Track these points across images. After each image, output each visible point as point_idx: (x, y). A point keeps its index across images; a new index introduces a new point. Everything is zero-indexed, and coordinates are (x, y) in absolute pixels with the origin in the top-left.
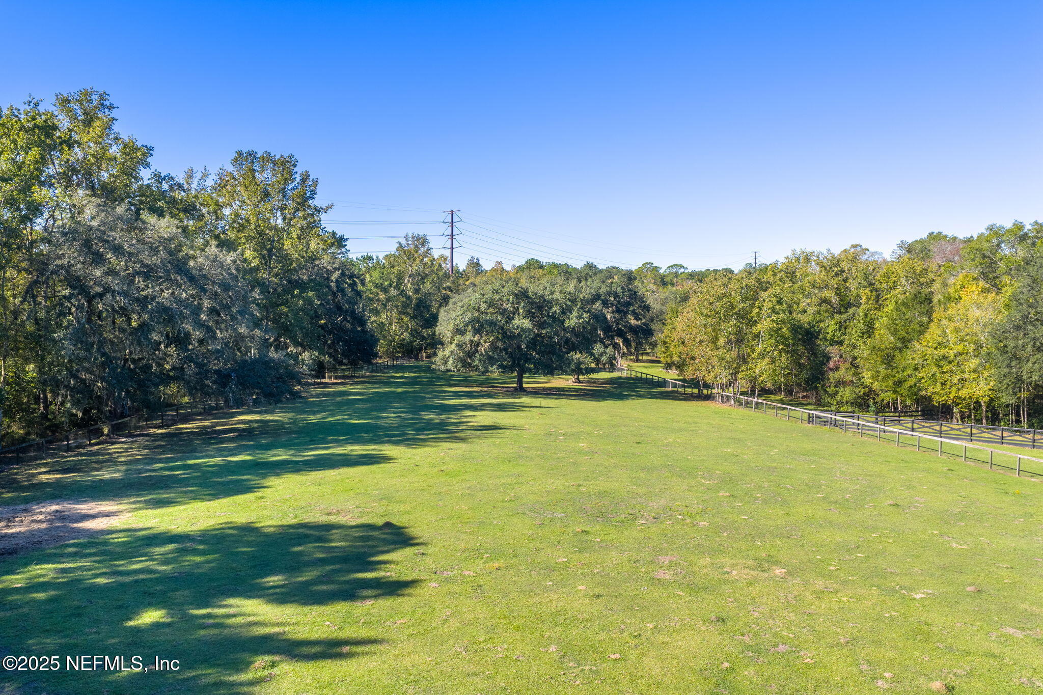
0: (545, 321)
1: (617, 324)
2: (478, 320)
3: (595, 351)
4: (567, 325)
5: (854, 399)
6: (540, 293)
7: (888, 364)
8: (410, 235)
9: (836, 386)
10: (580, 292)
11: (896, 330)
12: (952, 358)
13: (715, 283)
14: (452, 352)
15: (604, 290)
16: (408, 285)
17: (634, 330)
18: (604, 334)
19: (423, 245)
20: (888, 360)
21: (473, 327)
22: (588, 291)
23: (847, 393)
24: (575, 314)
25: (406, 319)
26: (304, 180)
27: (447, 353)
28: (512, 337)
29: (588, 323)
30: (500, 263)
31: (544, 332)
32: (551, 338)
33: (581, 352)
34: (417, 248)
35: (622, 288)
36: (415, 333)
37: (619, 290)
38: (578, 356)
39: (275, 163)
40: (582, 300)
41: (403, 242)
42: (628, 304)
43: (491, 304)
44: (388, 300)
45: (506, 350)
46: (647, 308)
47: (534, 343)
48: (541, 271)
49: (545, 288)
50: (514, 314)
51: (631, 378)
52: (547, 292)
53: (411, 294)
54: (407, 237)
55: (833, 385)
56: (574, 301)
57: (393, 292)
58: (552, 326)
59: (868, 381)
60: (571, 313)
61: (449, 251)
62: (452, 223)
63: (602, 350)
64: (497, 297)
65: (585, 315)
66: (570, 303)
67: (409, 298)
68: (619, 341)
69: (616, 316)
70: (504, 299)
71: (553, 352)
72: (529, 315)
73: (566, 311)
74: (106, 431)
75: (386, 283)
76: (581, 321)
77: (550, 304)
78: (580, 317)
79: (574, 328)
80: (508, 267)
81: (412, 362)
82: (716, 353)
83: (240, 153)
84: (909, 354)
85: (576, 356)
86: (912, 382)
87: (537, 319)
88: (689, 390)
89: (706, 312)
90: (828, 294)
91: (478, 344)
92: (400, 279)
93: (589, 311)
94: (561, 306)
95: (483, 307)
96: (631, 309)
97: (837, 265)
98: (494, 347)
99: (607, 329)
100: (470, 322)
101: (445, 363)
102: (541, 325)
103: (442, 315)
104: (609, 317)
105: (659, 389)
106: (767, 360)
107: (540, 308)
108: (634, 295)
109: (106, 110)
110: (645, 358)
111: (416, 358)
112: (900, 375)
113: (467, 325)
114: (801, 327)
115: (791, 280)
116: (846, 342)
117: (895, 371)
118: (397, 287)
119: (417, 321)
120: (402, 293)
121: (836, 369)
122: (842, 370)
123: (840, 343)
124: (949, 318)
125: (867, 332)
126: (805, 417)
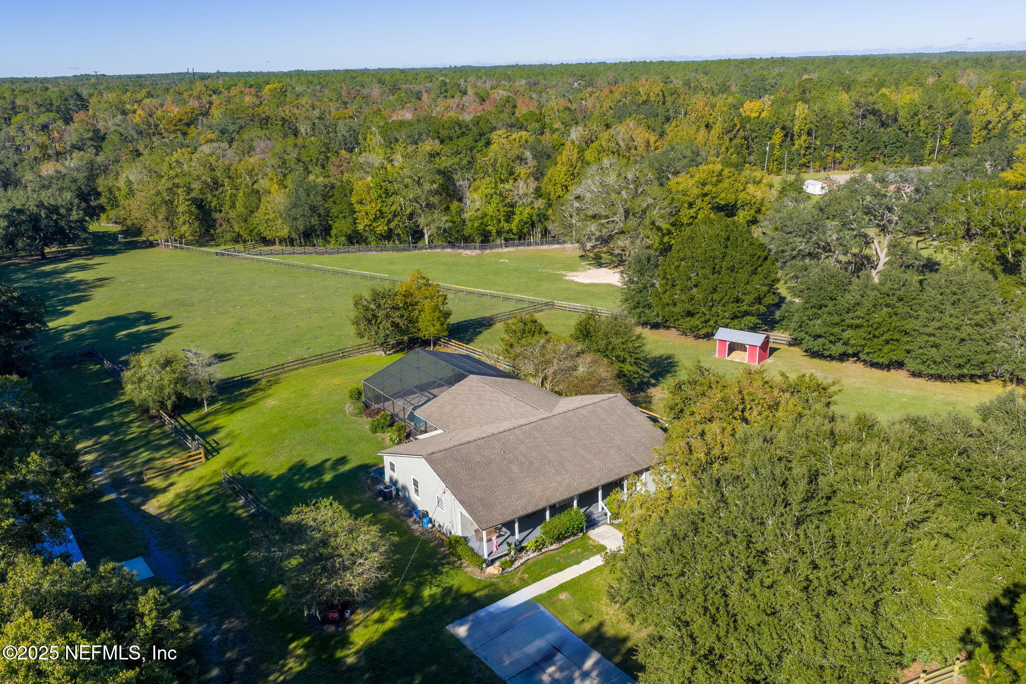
9: (222, 233)
11: (246, 207)
12: (271, 219)
84: (254, 218)
90: (204, 178)
112: (251, 227)
116: (224, 211)
117: (249, 225)
121: (221, 225)
122: (224, 226)
123: (221, 211)
124: (268, 202)
125: (234, 206)
126: (215, 254)
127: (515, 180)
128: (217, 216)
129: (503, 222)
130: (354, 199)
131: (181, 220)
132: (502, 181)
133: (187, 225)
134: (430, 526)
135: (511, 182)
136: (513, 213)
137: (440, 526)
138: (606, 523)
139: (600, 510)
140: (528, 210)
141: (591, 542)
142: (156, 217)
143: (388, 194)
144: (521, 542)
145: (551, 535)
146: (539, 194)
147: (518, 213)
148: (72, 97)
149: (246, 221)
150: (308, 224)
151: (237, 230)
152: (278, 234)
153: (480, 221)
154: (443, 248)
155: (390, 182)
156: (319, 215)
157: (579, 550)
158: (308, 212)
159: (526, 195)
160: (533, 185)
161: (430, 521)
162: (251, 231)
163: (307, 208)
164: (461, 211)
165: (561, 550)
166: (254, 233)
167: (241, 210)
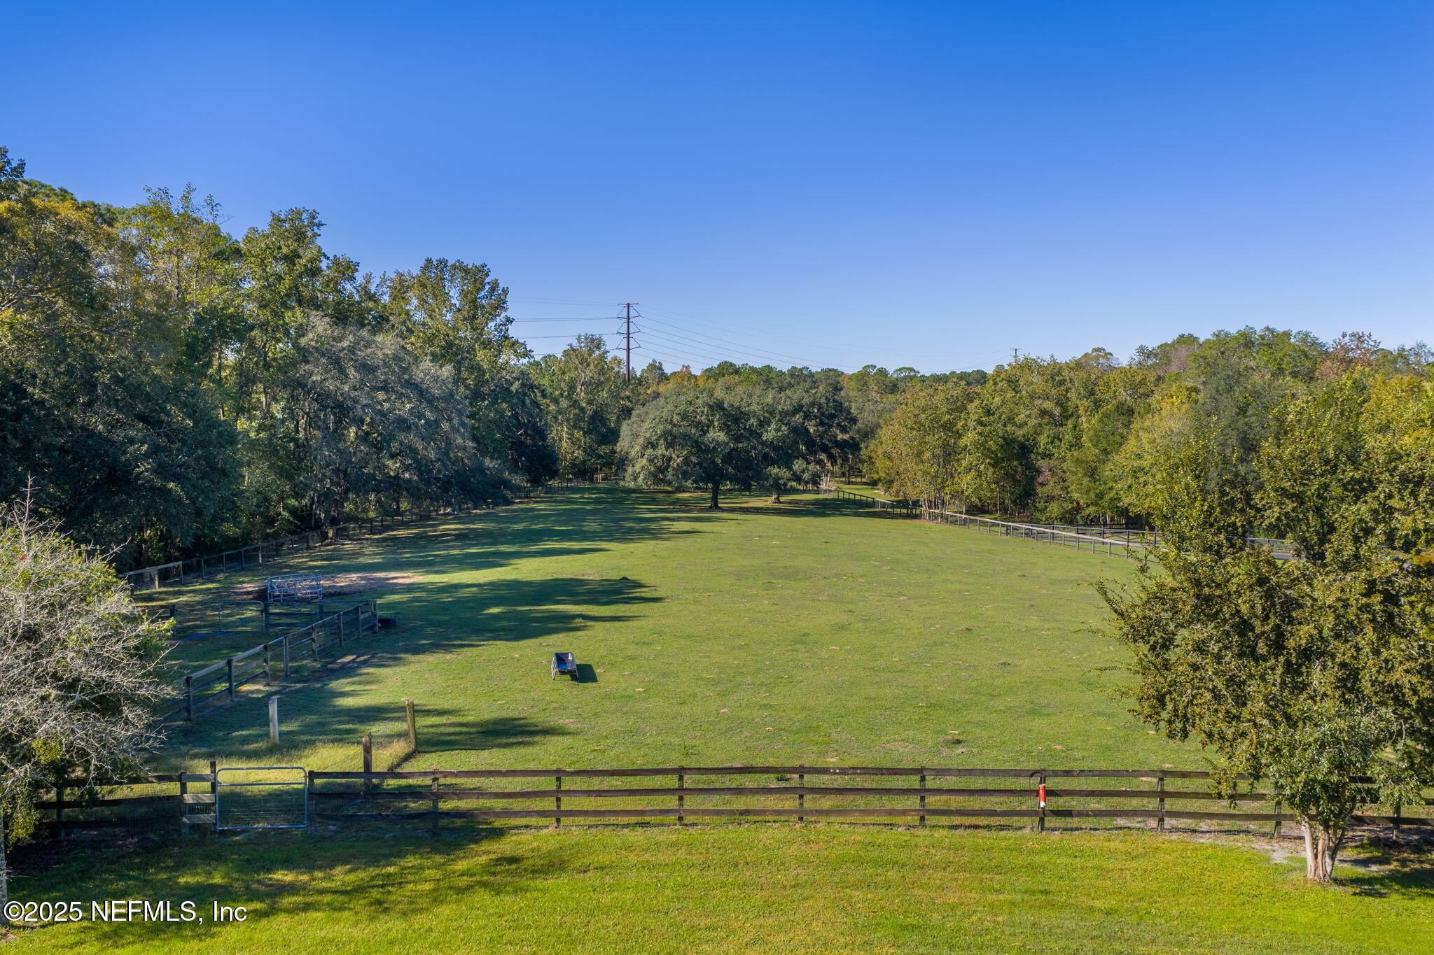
0: (742, 434)
1: (822, 438)
2: (670, 433)
3: (795, 468)
4: (764, 438)
5: (1063, 514)
6: (737, 404)
7: (1092, 475)
8: (583, 334)
9: (1046, 502)
10: (779, 403)
11: (1098, 442)
12: (1147, 468)
13: (921, 394)
14: (643, 467)
15: (807, 400)
16: (581, 394)
17: (842, 445)
18: (807, 449)
19: (598, 347)
20: (1092, 473)
21: (666, 439)
22: (788, 403)
23: (1055, 509)
24: (773, 426)
25: (578, 434)
26: (493, 289)
27: (637, 468)
28: (707, 451)
29: (787, 436)
30: (688, 367)
31: (740, 445)
32: (747, 452)
33: (779, 467)
34: (591, 352)
35: (827, 398)
36: (589, 451)
37: (823, 401)
38: (776, 470)
39: (467, 271)
40: (780, 413)
41: (575, 344)
42: (832, 417)
43: (684, 416)
44: (560, 412)
45: (700, 464)
46: (854, 421)
47: (728, 459)
48: (737, 377)
49: (742, 399)
50: (708, 427)
51: (838, 500)
52: (744, 404)
53: (584, 405)
54: (579, 339)
55: (1042, 501)
56: (772, 413)
57: (564, 403)
58: (747, 439)
59: (1076, 495)
60: (769, 425)
61: (625, 353)
62: (628, 318)
63: (804, 466)
64: (691, 409)
65: (784, 428)
66: (767, 415)
67: (582, 410)
68: (823, 457)
69: (820, 429)
70: (699, 410)
71: (750, 468)
72: (725, 427)
73: (764, 423)
74: (330, 535)
75: (557, 393)
76: (780, 434)
77: (746, 416)
78: (778, 430)
79: (772, 442)
80: (697, 371)
81: (587, 485)
82: (921, 467)
83: (429, 261)
84: (1110, 465)
85: (774, 471)
86: (1112, 494)
87: (733, 433)
88: (898, 510)
89: (910, 423)
90: (1048, 405)
91: (670, 459)
92: (572, 388)
93: (788, 424)
94: (759, 419)
95: (676, 419)
96: (836, 421)
97: (1059, 373)
98: (686, 461)
99: (810, 443)
100: (662, 435)
101: (635, 479)
102: (737, 439)
103: (625, 429)
104: (812, 431)
105: (867, 510)
106: (973, 473)
107: (736, 421)
108: (839, 406)
109: (315, 228)
110: (859, 480)
111: (591, 480)
112: (1101, 488)
113: (658, 439)
114: (1014, 441)
115: (1014, 390)
116: (1056, 455)
117: (1097, 483)
118: (569, 397)
119: (593, 437)
120: (575, 404)
121: (1046, 483)
122: (1051, 484)
123: (1051, 456)
124: (1147, 430)
125: (1076, 444)
126: (1004, 530)
128: (1042, 465)
131: (965, 463)
162: (1101, 496)
166: (1106, 502)
167: (1090, 451)
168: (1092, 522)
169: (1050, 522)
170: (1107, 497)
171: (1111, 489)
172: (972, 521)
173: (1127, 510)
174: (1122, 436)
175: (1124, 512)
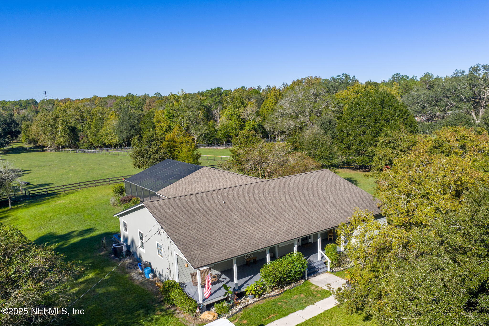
5: (88, 146)
11: (96, 127)
12: (109, 133)
23: (86, 145)
55: (82, 143)
82: (47, 137)
84: (100, 133)
86: (101, 140)
90: (77, 117)
114: (71, 127)
117: (97, 138)
121: (82, 139)
122: (84, 139)
123: (83, 131)
124: (108, 124)
125: (90, 128)
126: (75, 152)
127: (245, 107)
128: (80, 134)
129: (238, 130)
130: (155, 120)
131: (59, 135)
132: (238, 108)
133: (62, 138)
134: (151, 275)
135: (243, 108)
136: (244, 126)
137: (160, 275)
138: (327, 271)
139: (319, 259)
140: (252, 123)
141: (313, 288)
142: (45, 134)
143: (173, 116)
144: (240, 287)
145: (272, 278)
146: (258, 114)
147: (247, 125)
148: (33, 103)
149: (95, 135)
150: (129, 134)
151: (91, 141)
152: (112, 141)
153: (226, 130)
154: (205, 146)
155: (175, 110)
156: (136, 129)
157: (302, 296)
158: (128, 128)
159: (251, 114)
160: (255, 109)
161: (152, 271)
162: (98, 141)
163: (128, 125)
164: (214, 125)
165: (284, 295)
166: (99, 142)
167: (93, 129)
168: (95, 148)
169: (84, 148)
170: (100, 141)
171: (101, 139)
172: (63, 150)
173: (105, 144)
174: (102, 126)
175: (104, 144)
